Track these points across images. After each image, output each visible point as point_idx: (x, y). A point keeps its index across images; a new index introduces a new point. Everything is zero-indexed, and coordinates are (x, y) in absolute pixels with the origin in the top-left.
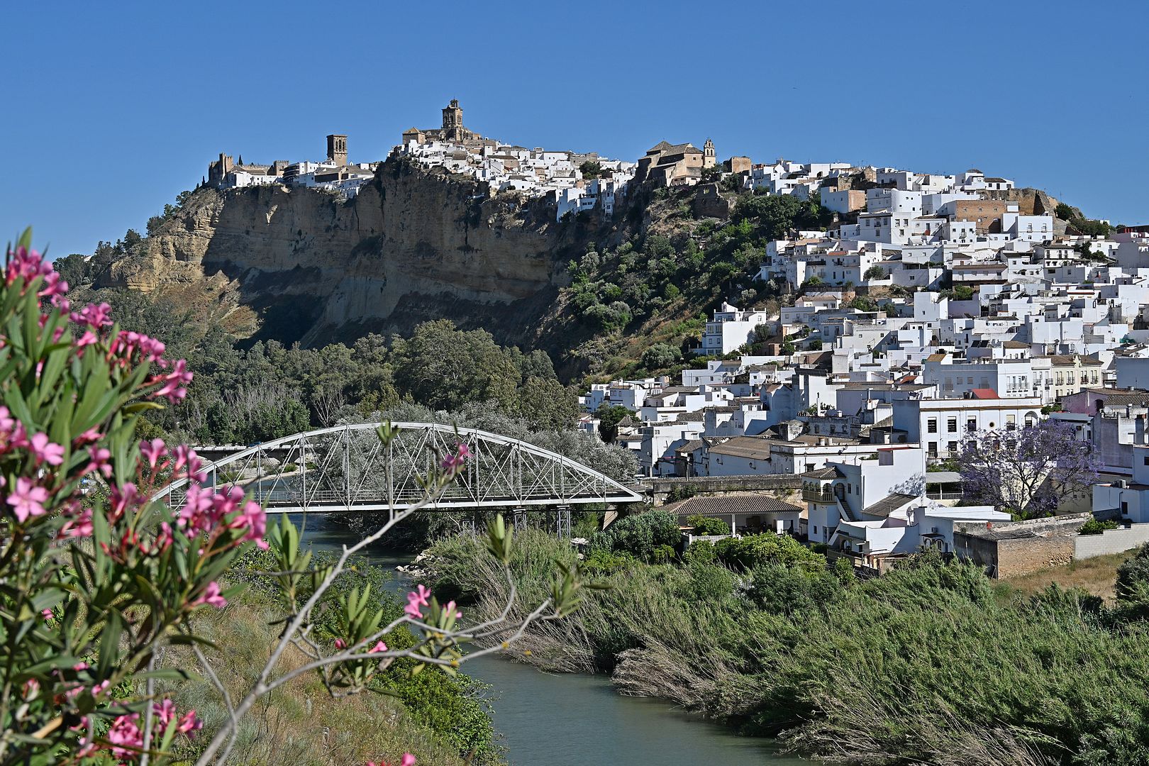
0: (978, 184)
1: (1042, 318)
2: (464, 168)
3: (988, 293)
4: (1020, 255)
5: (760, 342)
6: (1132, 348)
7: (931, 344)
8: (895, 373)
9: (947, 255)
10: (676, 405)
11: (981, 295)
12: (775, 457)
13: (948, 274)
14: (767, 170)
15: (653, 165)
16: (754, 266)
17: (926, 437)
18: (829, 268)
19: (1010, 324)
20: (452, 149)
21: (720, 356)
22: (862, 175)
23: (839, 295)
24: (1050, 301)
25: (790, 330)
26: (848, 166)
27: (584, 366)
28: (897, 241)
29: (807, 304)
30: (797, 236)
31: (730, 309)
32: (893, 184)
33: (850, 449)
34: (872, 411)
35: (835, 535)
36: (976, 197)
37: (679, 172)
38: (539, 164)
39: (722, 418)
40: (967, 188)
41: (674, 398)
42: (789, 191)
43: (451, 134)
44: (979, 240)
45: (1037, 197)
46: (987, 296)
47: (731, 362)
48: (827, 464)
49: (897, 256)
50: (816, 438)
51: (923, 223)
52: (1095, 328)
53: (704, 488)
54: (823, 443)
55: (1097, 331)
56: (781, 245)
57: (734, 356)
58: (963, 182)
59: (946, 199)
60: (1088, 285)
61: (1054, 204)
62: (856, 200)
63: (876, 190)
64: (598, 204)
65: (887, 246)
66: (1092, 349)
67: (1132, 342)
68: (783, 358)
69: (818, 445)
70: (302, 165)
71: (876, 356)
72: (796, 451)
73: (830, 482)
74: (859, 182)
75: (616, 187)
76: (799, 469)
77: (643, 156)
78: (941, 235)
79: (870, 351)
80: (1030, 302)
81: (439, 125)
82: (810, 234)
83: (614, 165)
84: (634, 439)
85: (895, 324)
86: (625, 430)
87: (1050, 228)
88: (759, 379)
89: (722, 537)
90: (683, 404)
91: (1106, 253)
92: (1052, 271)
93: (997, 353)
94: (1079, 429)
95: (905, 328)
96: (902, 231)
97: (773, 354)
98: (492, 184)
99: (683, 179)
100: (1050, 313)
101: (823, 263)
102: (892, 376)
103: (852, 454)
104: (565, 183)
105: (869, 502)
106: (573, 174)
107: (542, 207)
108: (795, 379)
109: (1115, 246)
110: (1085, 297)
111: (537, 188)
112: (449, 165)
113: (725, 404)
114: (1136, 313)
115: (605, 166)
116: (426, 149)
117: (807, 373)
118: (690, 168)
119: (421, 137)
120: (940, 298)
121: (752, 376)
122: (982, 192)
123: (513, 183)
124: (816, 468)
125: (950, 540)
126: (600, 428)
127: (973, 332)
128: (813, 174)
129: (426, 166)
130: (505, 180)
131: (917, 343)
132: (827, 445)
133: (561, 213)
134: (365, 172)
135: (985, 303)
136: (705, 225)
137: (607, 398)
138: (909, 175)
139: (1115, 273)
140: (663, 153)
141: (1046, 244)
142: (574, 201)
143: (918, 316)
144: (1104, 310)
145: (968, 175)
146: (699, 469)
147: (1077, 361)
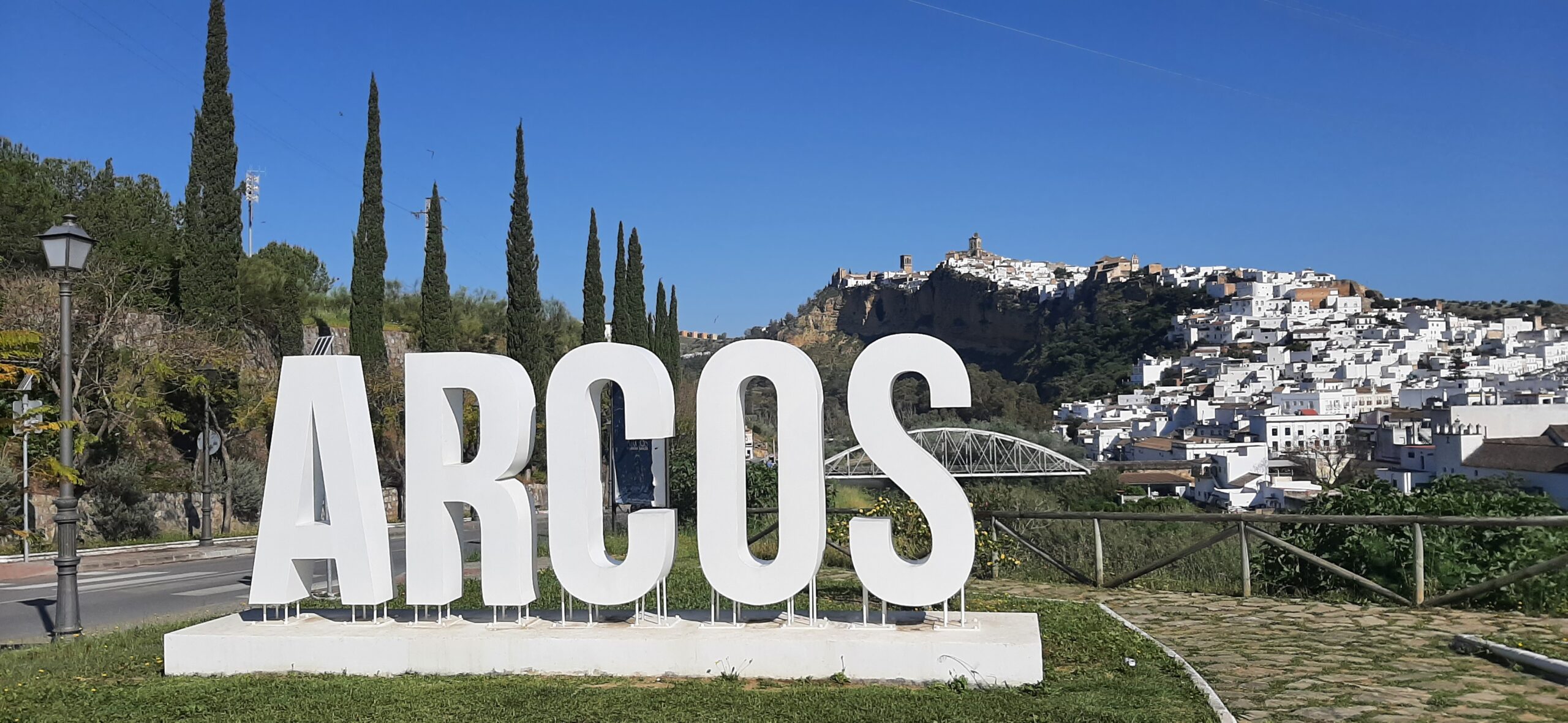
0: (1311, 277)
1: (1353, 362)
2: (982, 273)
3: (1317, 347)
4: (1338, 322)
5: (1168, 378)
6: (1414, 381)
7: (1279, 379)
8: (1254, 397)
9: (1290, 323)
10: (1115, 417)
11: (1313, 348)
12: (1175, 450)
13: (1290, 335)
14: (1172, 272)
15: (1099, 270)
16: (1164, 332)
17: (1271, 438)
18: (1212, 333)
19: (1332, 366)
20: (974, 262)
21: (1142, 387)
22: (1234, 273)
23: (1218, 348)
24: (1358, 351)
25: (1186, 370)
26: (1225, 268)
27: (1057, 391)
28: (1256, 315)
29: (1197, 355)
30: (1192, 313)
31: (1148, 357)
32: (1254, 279)
33: (1222, 445)
34: (1237, 422)
35: (1211, 497)
36: (1309, 286)
37: (1117, 274)
38: (1027, 269)
39: (1142, 425)
40: (1303, 280)
41: (1113, 412)
42: (1186, 285)
43: (974, 254)
44: (1311, 313)
45: (1351, 285)
46: (1317, 348)
47: (1149, 390)
48: (1207, 455)
49: (1256, 324)
50: (1200, 438)
51: (1274, 304)
52: (1389, 368)
53: (1131, 468)
54: (1205, 441)
55: (1390, 370)
56: (1181, 319)
57: (1152, 386)
58: (1299, 276)
59: (1288, 288)
60: (1385, 341)
61: (1363, 289)
62: (1229, 289)
63: (1243, 283)
64: (1064, 294)
65: (1250, 318)
66: (1386, 382)
67: (1415, 377)
68: (1182, 388)
69: (1202, 443)
70: (886, 273)
71: (1242, 386)
72: (1188, 446)
73: (1209, 465)
74: (1232, 278)
75: (1076, 284)
76: (1190, 456)
77: (1094, 265)
78: (1286, 310)
79: (1239, 383)
80: (1345, 351)
81: (966, 248)
82: (1201, 311)
83: (1074, 269)
84: (1089, 437)
85: (1255, 367)
86: (1083, 432)
87: (1359, 304)
88: (1165, 401)
89: (1142, 497)
90: (1119, 416)
91: (1399, 320)
92: (1360, 332)
93: (1320, 386)
94: (1372, 433)
95: (1262, 369)
96: (1260, 309)
97: (1175, 385)
98: (999, 283)
99: (1118, 278)
100: (1359, 359)
101: (1207, 329)
102: (1252, 399)
103: (1222, 449)
104: (1044, 281)
105: (1232, 477)
106: (1049, 276)
107: (1031, 295)
108: (1188, 402)
109: (1404, 315)
110: (1383, 348)
111: (1027, 284)
112: (973, 272)
113: (1144, 416)
114: (1418, 358)
115: (1069, 270)
116: (960, 263)
117: (1196, 398)
118: (1122, 272)
119: (956, 256)
120: (1285, 350)
121: (1162, 398)
122: (1312, 282)
123: (1012, 282)
124: (1201, 457)
125: (1282, 501)
126: (1068, 429)
127: (1307, 371)
128: (1201, 274)
129: (960, 273)
130: (1007, 280)
131: (1269, 378)
132: (1207, 442)
133: (1041, 301)
134: (922, 277)
135: (1315, 353)
136: (1132, 306)
137: (1071, 412)
138: (1265, 273)
139: (1404, 333)
140: (1106, 263)
141: (1357, 315)
142: (1049, 293)
143: (1270, 361)
144: (1395, 357)
145: (1304, 272)
146: (1129, 456)
147: (1373, 390)
